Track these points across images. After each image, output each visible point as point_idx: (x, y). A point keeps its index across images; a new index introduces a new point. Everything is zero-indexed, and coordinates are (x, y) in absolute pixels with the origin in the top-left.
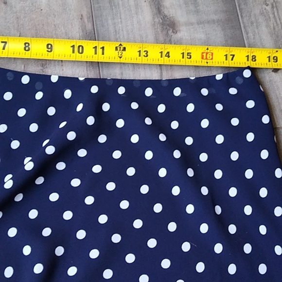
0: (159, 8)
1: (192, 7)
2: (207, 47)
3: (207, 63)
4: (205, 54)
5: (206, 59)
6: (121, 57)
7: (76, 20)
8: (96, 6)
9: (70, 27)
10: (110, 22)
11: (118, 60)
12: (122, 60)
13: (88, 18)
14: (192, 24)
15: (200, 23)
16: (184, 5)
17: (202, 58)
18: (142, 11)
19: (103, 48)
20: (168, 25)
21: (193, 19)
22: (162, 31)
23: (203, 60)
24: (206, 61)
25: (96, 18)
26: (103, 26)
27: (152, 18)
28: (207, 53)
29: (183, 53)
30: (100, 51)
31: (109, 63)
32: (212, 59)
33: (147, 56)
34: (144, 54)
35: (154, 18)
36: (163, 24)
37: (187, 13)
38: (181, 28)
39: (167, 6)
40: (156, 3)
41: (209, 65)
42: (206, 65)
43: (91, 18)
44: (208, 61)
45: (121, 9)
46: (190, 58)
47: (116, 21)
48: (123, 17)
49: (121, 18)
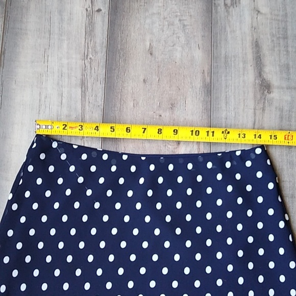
0: (260, 73)
1: (284, 75)
2: (288, 132)
3: (289, 143)
4: (287, 136)
5: (288, 139)
6: (225, 139)
7: (199, 73)
8: (215, 64)
9: (195, 78)
10: (223, 78)
11: (223, 141)
12: (227, 141)
13: (208, 73)
14: (282, 88)
15: (289, 88)
16: (279, 73)
17: (285, 139)
18: (248, 73)
19: (213, 132)
20: (265, 86)
21: (284, 84)
22: (260, 91)
23: (286, 141)
24: (288, 141)
25: (213, 73)
26: (218, 81)
27: (254, 80)
28: (288, 136)
29: (271, 136)
30: (211, 134)
31: (217, 143)
32: (292, 140)
33: (245, 137)
34: (243, 136)
35: (255, 80)
36: (261, 85)
37: (280, 79)
38: (274, 90)
39: (267, 72)
40: (259, 68)
41: (290, 144)
42: (288, 144)
43: (210, 74)
44: (289, 141)
45: (233, 69)
46: (276, 139)
47: (228, 78)
48: (233, 75)
49: (231, 77)
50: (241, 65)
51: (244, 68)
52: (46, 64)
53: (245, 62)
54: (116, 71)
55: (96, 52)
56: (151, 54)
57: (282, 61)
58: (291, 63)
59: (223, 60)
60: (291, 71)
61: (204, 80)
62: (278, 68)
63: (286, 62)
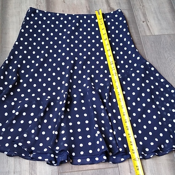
0: (109, 6)
1: (119, 6)
7: (85, 7)
8: (91, 4)
9: (83, 9)
39: (112, 5)
40: (108, 4)
43: (89, 7)
45: (98, 5)
50: (101, 4)
51: (102, 5)
52: (21, 8)
53: (102, 3)
54: (51, 8)
55: (42, 3)
56: (64, 2)
57: (117, 1)
58: (120, 2)
59: (94, 2)
60: (121, 4)
61: (87, 9)
62: (116, 4)
63: (118, 2)
